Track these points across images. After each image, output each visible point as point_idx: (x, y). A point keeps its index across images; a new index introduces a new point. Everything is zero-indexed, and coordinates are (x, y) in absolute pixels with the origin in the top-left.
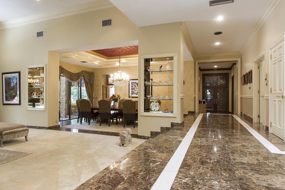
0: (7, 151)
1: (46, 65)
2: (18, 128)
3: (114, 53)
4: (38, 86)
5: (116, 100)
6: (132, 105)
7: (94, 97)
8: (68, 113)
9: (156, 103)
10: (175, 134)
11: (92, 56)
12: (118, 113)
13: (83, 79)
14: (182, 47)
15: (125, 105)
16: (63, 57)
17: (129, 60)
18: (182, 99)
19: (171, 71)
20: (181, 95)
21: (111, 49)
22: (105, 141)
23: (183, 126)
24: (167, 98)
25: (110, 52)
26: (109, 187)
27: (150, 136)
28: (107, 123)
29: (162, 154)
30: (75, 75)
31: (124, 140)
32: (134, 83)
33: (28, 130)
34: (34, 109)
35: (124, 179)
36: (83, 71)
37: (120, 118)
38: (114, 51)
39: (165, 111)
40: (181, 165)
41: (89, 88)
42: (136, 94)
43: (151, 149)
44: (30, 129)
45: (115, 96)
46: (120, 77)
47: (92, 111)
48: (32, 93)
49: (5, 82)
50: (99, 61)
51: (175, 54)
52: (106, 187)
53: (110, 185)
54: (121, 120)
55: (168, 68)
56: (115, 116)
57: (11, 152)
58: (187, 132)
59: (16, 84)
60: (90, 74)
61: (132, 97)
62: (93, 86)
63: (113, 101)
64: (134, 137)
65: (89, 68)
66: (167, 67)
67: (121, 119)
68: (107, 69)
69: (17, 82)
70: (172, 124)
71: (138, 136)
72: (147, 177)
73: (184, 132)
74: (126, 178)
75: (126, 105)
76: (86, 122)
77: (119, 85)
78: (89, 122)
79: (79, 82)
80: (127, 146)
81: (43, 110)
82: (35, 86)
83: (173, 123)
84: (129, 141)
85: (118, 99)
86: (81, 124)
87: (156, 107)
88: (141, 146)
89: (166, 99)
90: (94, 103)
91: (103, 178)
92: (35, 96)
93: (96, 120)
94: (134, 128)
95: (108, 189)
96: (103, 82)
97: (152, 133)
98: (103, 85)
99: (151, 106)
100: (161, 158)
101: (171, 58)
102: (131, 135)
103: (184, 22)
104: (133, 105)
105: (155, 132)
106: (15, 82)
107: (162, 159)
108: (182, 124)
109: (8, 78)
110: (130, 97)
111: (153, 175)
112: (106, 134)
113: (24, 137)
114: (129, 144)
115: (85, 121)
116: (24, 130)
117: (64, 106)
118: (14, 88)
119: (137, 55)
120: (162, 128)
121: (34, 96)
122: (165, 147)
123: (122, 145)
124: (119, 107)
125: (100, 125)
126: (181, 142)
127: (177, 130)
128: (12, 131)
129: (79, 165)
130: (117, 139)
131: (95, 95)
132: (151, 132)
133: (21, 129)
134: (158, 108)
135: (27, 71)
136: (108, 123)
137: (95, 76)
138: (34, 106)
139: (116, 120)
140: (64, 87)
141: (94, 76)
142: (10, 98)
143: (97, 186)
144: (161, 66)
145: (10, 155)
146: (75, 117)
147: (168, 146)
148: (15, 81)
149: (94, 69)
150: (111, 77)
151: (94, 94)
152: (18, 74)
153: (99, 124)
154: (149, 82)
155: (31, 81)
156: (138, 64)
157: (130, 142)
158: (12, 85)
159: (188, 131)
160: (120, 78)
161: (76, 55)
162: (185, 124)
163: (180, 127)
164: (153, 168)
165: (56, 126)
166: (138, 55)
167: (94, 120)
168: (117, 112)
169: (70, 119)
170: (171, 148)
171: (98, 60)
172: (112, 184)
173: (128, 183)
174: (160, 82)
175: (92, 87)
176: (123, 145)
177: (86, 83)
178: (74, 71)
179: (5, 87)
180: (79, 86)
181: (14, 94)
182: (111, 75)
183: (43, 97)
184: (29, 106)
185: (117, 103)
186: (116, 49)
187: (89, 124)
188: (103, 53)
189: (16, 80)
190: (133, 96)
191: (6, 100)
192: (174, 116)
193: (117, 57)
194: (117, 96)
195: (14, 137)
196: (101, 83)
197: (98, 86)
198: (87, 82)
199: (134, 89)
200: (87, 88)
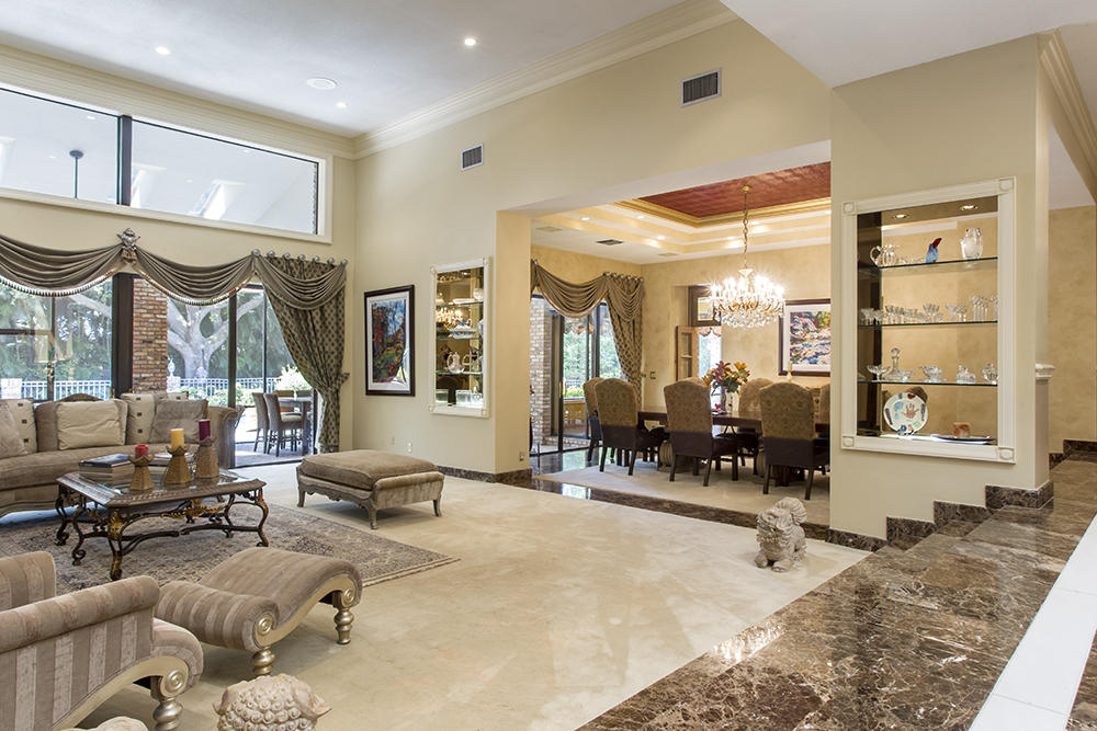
0: (390, 543)
1: (491, 259)
2: (414, 470)
3: (722, 200)
4: (465, 333)
5: (729, 384)
6: (800, 404)
7: (642, 370)
8: (552, 430)
9: (912, 401)
10: (1015, 540)
11: (641, 216)
12: (738, 435)
13: (605, 304)
14: (1044, 147)
15: (769, 402)
16: (541, 229)
17: (781, 225)
18: (1042, 382)
19: (988, 261)
20: (1039, 366)
21: (712, 187)
22: (696, 539)
23: (1050, 505)
24: (964, 376)
25: (708, 197)
26: (762, 722)
27: (883, 537)
28: (696, 474)
29: (970, 623)
30: (579, 293)
31: (776, 542)
32: (800, 315)
33: (441, 480)
34: (452, 410)
35: (816, 701)
36: (604, 274)
37: (749, 456)
38: (722, 192)
39: (956, 432)
40: (1082, 684)
41: (625, 339)
42: (809, 359)
43: (913, 592)
44: (447, 479)
45: (729, 370)
46: (749, 294)
47: (641, 425)
48: (446, 356)
49: (373, 320)
50: (662, 234)
51: (1006, 184)
52: (750, 719)
53: (764, 712)
54: (749, 462)
55: (968, 247)
56: (730, 445)
57: (401, 548)
58: (1076, 537)
59: (403, 326)
60: (629, 285)
61: (794, 373)
62: (641, 330)
63: (718, 390)
64: (813, 537)
65: (624, 264)
66: (964, 246)
67: (752, 460)
68: (692, 263)
69: (404, 320)
70: (993, 494)
71: (832, 532)
72: (917, 708)
73: (1063, 535)
74: (825, 699)
75: (774, 404)
76: (619, 463)
77: (742, 325)
78: (630, 466)
79: (589, 316)
80: (786, 570)
81: (480, 415)
82: (457, 333)
83: (995, 489)
84: (796, 550)
85: (740, 380)
86: (602, 470)
87: (911, 414)
88: (849, 574)
89: (958, 382)
90: (642, 395)
91: (721, 682)
92: (455, 368)
93: (652, 460)
94: (807, 498)
95: (761, 726)
96: (675, 315)
97: (892, 525)
98: (677, 328)
99: (887, 410)
100: (969, 640)
101: (989, 204)
102: (802, 525)
103: (1057, 32)
104: (804, 406)
105: (910, 524)
106: (401, 322)
107: (973, 643)
108: (1045, 498)
109: (382, 308)
110: (783, 373)
111: (947, 708)
112: (698, 513)
113: (430, 504)
114: (796, 563)
115: (612, 461)
116: (431, 478)
117: (539, 405)
118: (396, 342)
119: (827, 201)
120: (940, 507)
121: (453, 366)
122: (976, 592)
123: (765, 564)
124: (742, 410)
125: (672, 479)
126: (1050, 578)
127: (1020, 521)
128: (401, 480)
129: (615, 621)
130: (749, 539)
131: (646, 365)
132: (889, 520)
133: (423, 475)
134: (918, 422)
135: (433, 282)
136: (701, 472)
137: (648, 291)
138: (452, 400)
139: (731, 463)
140: (538, 333)
141: (644, 294)
142: (384, 373)
143: (705, 709)
144: (937, 242)
145: (400, 556)
146: (575, 443)
147: (992, 590)
148: (398, 317)
149: (643, 267)
150: (714, 294)
151: (643, 362)
152: (408, 293)
153: (669, 475)
154: (877, 313)
155: (442, 316)
156: (829, 238)
157: (796, 555)
158: (392, 330)
159: (1082, 532)
160: (748, 297)
161: (584, 219)
162: (1057, 500)
163: (1032, 511)
164: (940, 674)
165: (520, 472)
166: (829, 202)
167: (645, 460)
168: (736, 429)
169: (561, 451)
170: (1009, 599)
171: (660, 230)
172: (773, 710)
173: (839, 719)
174: (932, 308)
175: (637, 333)
176: (771, 563)
177: (616, 319)
178: (575, 276)
179: (373, 337)
180: (588, 332)
181: (396, 359)
182: (714, 288)
183: (481, 370)
184: (438, 401)
185: (735, 395)
186: (732, 186)
187: (630, 473)
188: (680, 202)
189: (402, 315)
190: (796, 367)
191: (376, 378)
192: (1000, 460)
193: (732, 215)
194: (734, 369)
195: (405, 501)
196: (669, 317)
197: (657, 331)
198: (619, 317)
199: (802, 340)
200: (620, 337)
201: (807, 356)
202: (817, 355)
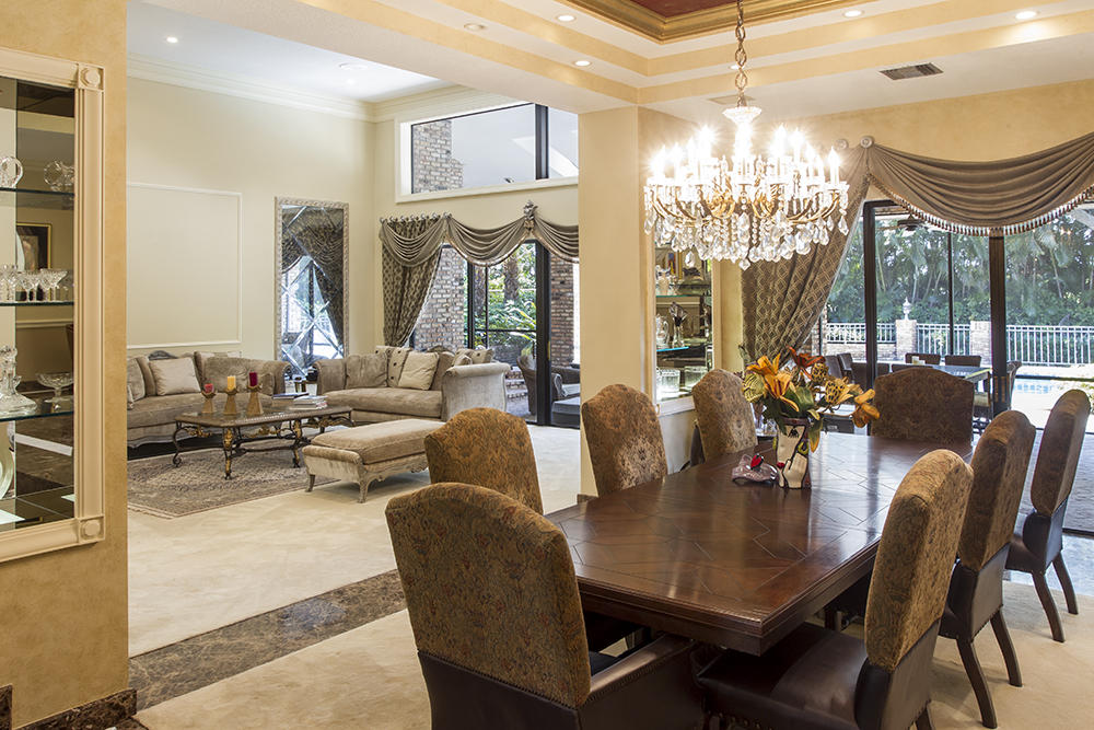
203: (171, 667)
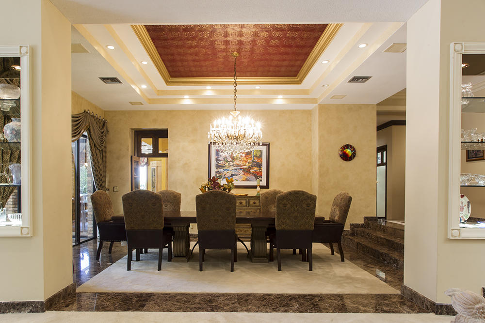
7: (106, 186)
9: (463, 199)
36: (86, 111)
41: (99, 162)
60: (100, 123)
62: (106, 157)
65: (96, 107)
81: (19, 234)
86: (130, 269)
87: (462, 209)
98: (132, 157)
125: (202, 269)
131: (109, 182)
134: (466, 214)
137: (110, 131)
141: (108, 132)
149: (106, 112)
151: (107, 179)
175: (104, 159)
177: (93, 147)
187: (160, 269)
197: (118, 158)
198: (95, 146)
199: (223, 167)
200: (96, 160)
201: (226, 176)
202: (232, 175)
203: (387, 305)
